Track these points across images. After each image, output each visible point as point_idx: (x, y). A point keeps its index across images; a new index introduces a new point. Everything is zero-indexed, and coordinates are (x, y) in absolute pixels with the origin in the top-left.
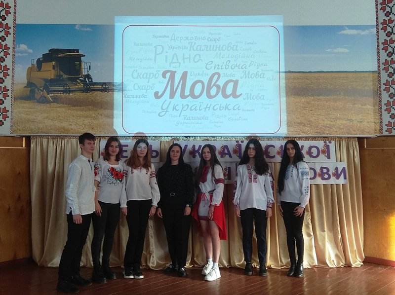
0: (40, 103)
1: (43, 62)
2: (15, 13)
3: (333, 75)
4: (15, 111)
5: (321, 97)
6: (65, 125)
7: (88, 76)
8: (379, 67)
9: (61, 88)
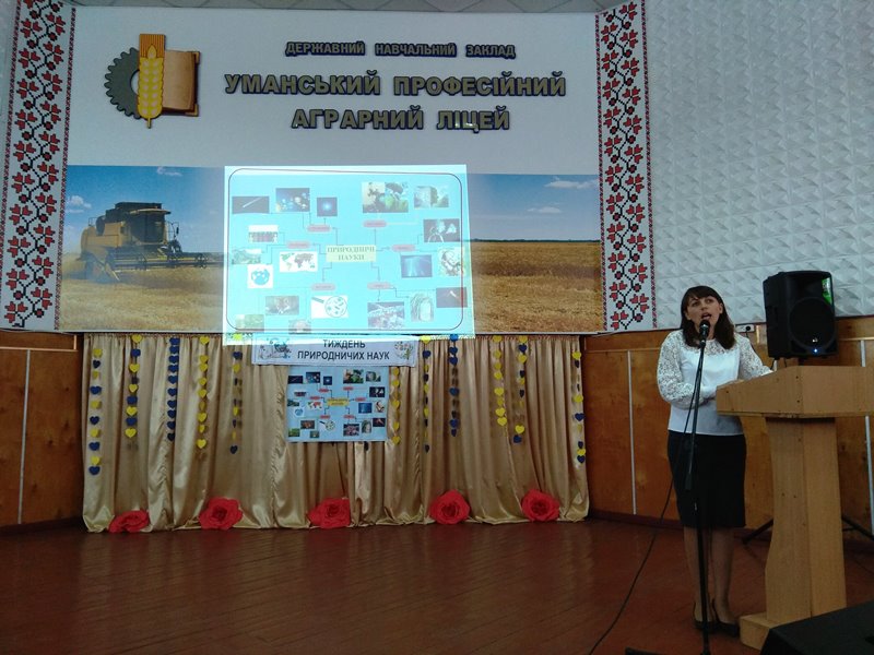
0: (100, 282)
1: (106, 221)
2: (66, 149)
3: (538, 245)
4: (62, 295)
5: (520, 277)
6: (137, 315)
7: (175, 244)
8: (603, 234)
9: (134, 261)
